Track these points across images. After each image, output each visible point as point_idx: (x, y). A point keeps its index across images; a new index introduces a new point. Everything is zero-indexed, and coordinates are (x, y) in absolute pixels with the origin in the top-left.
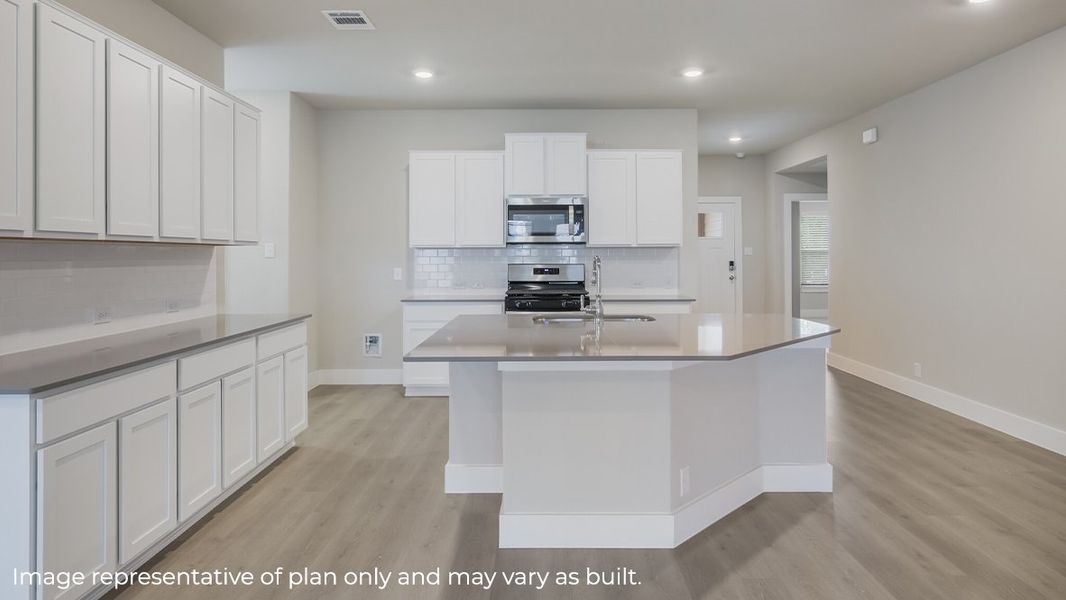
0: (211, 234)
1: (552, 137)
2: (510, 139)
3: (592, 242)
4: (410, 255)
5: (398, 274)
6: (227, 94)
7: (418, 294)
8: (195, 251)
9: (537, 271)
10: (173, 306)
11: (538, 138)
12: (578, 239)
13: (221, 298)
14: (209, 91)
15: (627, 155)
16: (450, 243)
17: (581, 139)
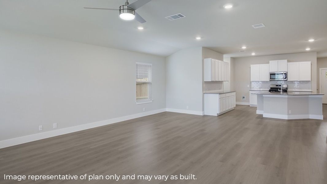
0: (223, 80)
1: (279, 61)
2: (270, 62)
3: (288, 80)
4: (251, 83)
5: (248, 86)
6: (224, 62)
7: (252, 89)
8: (220, 82)
9: (276, 86)
10: (219, 89)
11: (277, 61)
12: (285, 80)
13: (223, 89)
14: (222, 62)
15: (297, 63)
16: (258, 80)
17: (286, 61)
